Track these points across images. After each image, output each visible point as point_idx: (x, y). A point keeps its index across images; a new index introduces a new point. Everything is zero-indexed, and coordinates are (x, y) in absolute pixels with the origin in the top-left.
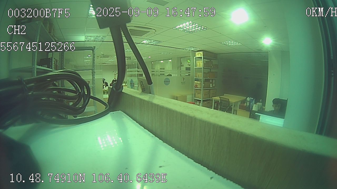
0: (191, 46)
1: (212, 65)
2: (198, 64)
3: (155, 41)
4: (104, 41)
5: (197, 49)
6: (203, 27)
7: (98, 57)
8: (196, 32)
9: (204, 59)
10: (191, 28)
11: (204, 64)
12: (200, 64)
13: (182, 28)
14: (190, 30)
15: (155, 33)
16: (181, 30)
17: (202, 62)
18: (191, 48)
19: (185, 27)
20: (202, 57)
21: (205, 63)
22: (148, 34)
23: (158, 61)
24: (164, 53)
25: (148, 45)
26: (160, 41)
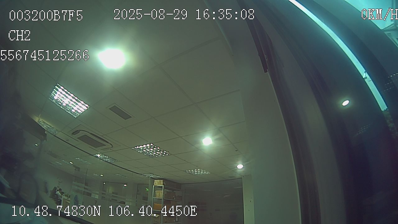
0: (151, 172)
1: (174, 197)
2: (157, 194)
3: (110, 158)
4: (56, 137)
5: (158, 177)
6: (165, 152)
7: (45, 151)
8: (157, 156)
9: (165, 189)
10: (151, 152)
11: (165, 195)
12: (159, 194)
13: (142, 149)
14: (151, 154)
15: (111, 149)
16: (141, 152)
17: (162, 192)
18: (151, 174)
19: (145, 149)
20: (162, 187)
21: (166, 193)
22: (104, 147)
23: (111, 182)
24: (119, 175)
25: (101, 160)
26: (116, 160)
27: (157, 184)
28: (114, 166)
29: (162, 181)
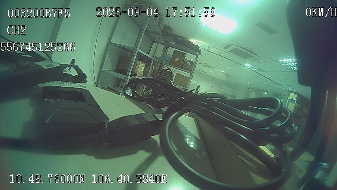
0: (289, 85)
1: (301, 112)
2: (289, 106)
3: (257, 68)
4: (210, 52)
5: (294, 90)
7: (200, 64)
8: (296, 71)
9: (297, 104)
10: (293, 66)
11: (295, 109)
12: (291, 107)
13: (285, 63)
14: (292, 68)
15: (259, 60)
16: (284, 65)
17: (294, 105)
18: (288, 87)
19: (287, 62)
20: (295, 100)
21: (296, 107)
22: (252, 59)
23: (255, 89)
24: (263, 83)
25: (250, 70)
26: (262, 70)
27: (292, 97)
28: (259, 75)
29: (296, 95)
